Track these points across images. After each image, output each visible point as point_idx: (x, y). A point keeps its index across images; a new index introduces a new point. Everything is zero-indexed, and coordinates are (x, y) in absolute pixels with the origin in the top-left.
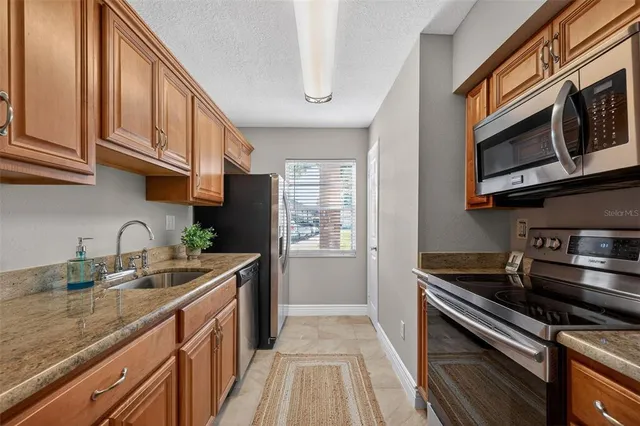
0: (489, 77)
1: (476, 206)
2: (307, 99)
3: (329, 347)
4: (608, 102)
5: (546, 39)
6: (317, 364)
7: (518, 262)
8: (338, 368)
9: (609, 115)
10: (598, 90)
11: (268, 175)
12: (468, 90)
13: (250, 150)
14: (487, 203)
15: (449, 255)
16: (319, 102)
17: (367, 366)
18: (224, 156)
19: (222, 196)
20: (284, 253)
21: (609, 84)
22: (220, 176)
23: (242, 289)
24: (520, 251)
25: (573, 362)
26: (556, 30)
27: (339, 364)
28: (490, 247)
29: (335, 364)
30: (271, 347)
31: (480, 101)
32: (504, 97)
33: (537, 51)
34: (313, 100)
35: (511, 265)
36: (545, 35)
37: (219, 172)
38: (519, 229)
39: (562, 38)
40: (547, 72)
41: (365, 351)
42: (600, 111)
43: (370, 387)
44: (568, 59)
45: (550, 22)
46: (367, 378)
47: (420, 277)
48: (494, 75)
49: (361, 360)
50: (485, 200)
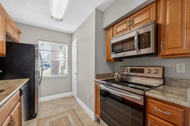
0: (113, 26)
1: (108, 61)
2: (52, 17)
3: (61, 110)
4: (146, 38)
5: (129, 20)
6: (58, 118)
7: (117, 75)
8: (67, 117)
9: (146, 41)
10: (144, 35)
11: (33, 45)
12: (107, 29)
13: (19, 33)
14: (113, 60)
15: (102, 74)
16: (57, 20)
17: (76, 112)
18: (5, 33)
19: (5, 52)
20: (40, 77)
21: (147, 34)
22: (3, 42)
23: (22, 97)
24: (117, 72)
25: (148, 99)
26: (132, 19)
27: (67, 115)
28: (110, 72)
29: (65, 115)
30: (35, 117)
31: (110, 32)
32: (118, 33)
33: (126, 23)
34: (55, 19)
35: (115, 76)
36: (129, 19)
37: (3, 40)
38: (117, 67)
39: (133, 21)
40: (129, 28)
41: (74, 107)
42: (144, 40)
43: (79, 119)
44: (134, 26)
45: (130, 16)
46: (78, 117)
47: (95, 81)
48: (115, 26)
49: (74, 111)
50: (112, 59)
